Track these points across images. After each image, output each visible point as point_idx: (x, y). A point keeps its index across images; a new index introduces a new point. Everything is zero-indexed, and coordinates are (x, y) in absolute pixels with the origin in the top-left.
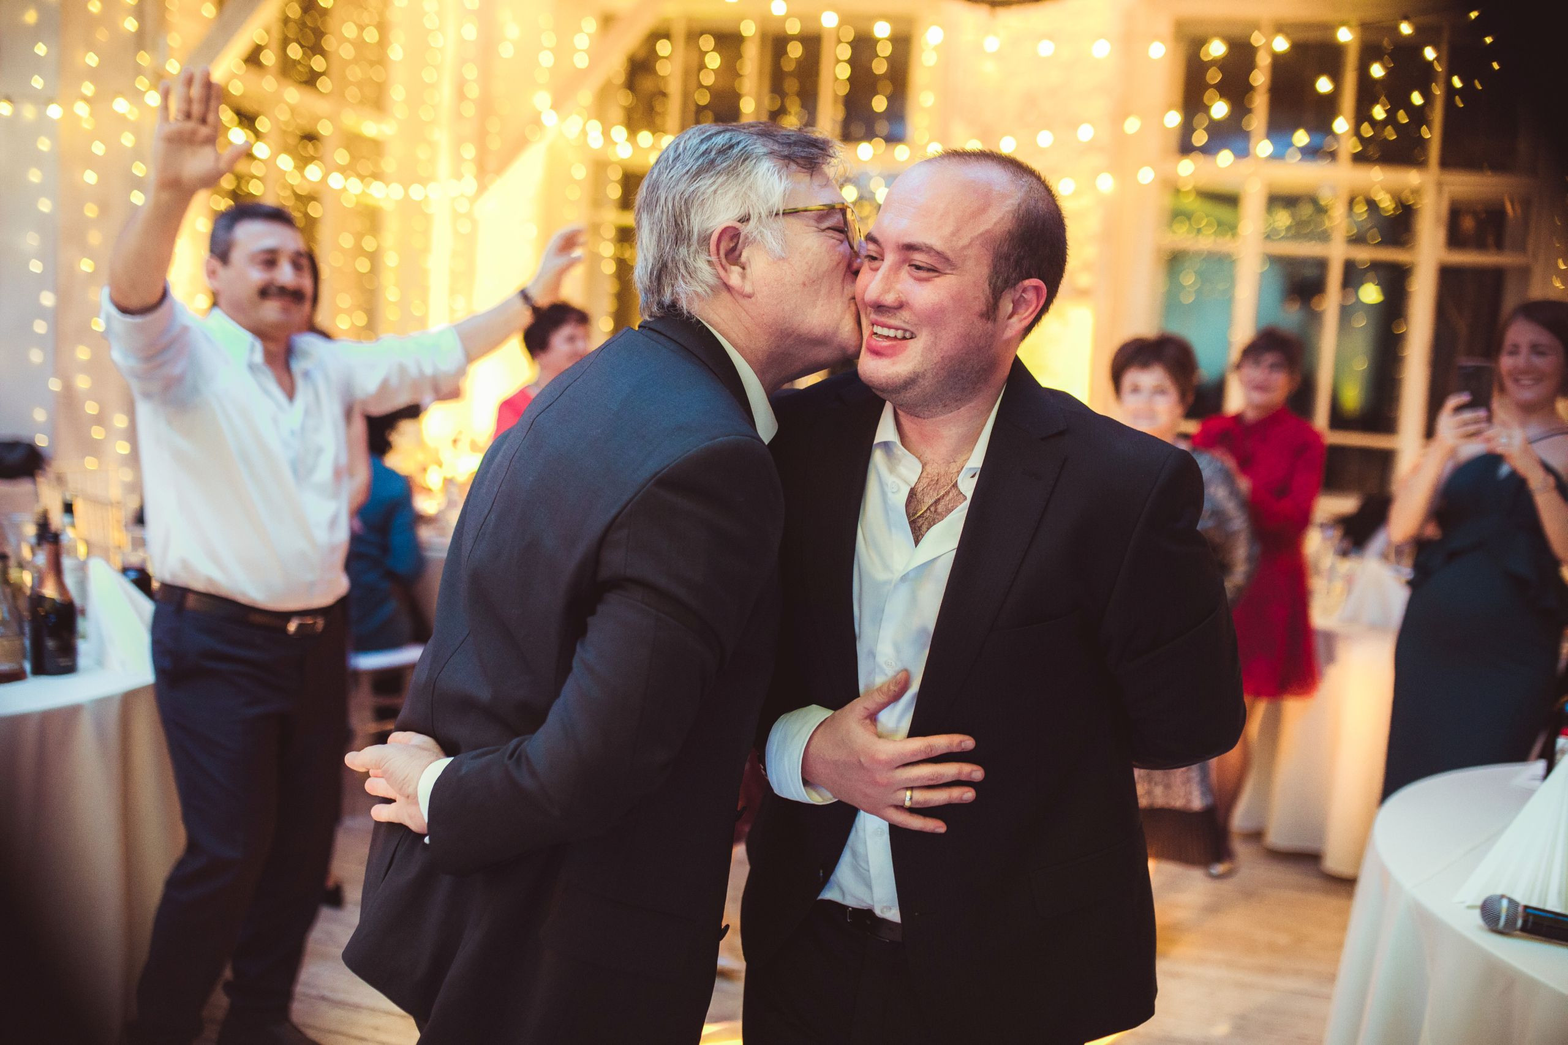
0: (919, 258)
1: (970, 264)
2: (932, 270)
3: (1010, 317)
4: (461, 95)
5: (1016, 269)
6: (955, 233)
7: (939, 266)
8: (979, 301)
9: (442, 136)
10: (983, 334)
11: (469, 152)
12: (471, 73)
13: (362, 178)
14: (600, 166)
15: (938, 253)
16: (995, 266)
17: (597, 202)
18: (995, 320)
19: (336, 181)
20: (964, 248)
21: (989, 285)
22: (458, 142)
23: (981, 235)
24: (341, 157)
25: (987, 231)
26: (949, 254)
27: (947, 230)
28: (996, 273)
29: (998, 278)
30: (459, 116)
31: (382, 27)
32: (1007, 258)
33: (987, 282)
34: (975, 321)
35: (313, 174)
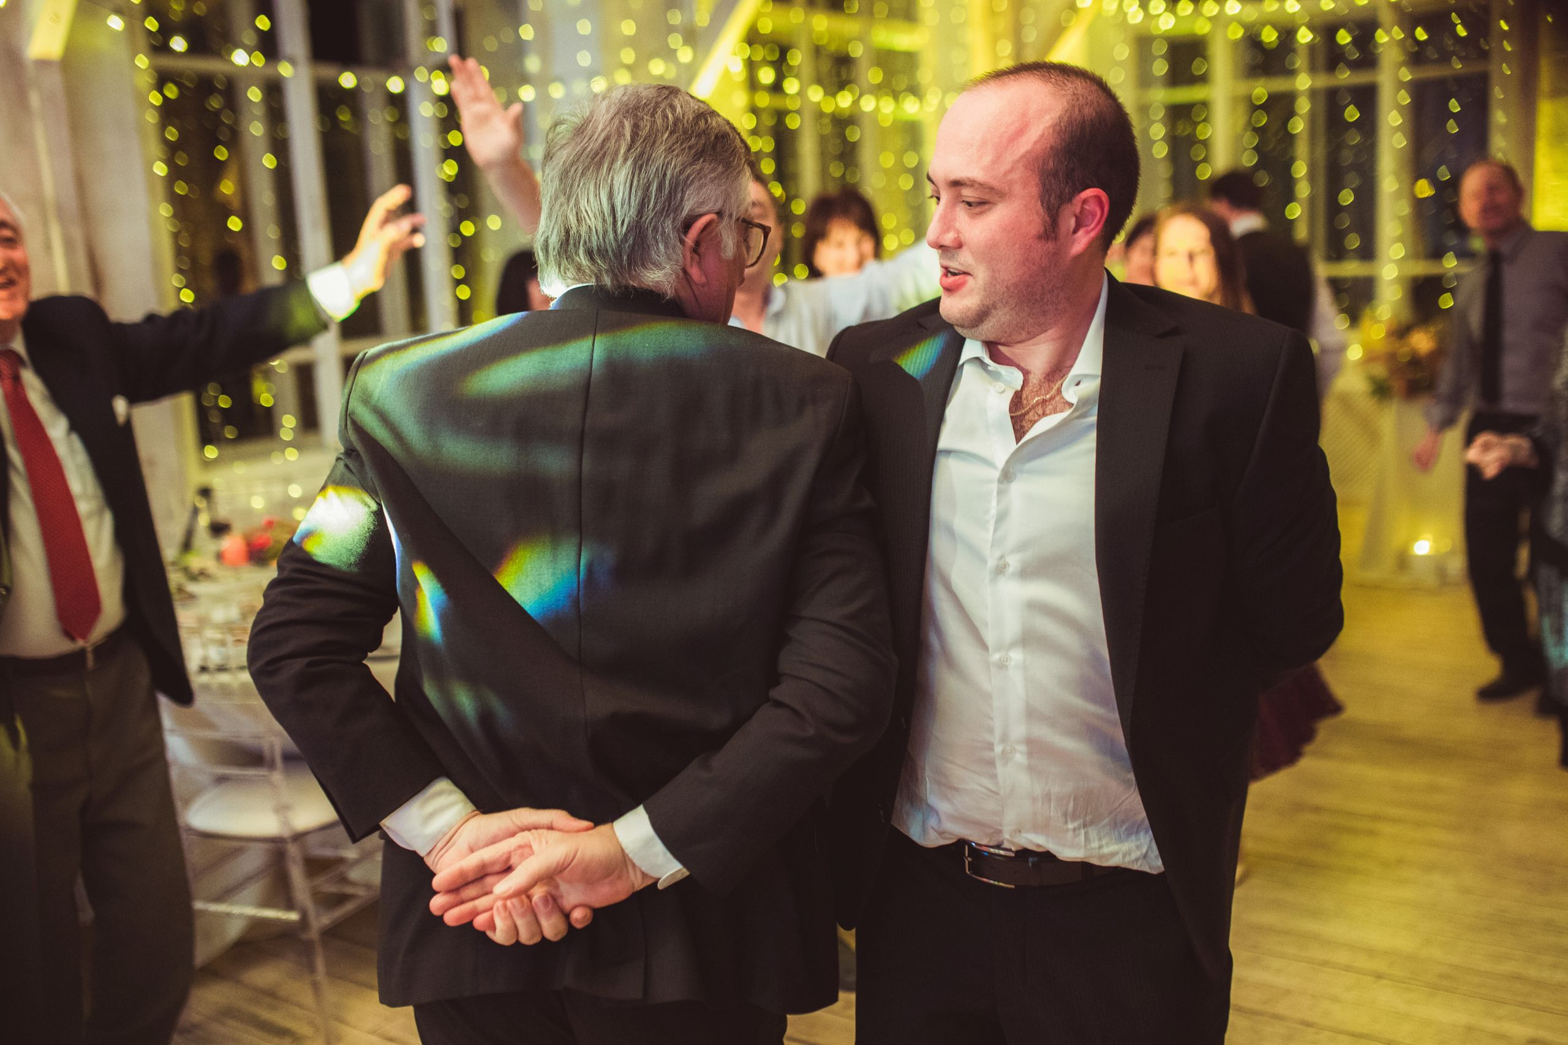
0: (968, 193)
1: (1017, 189)
2: (982, 203)
3: (1075, 231)
5: (1067, 183)
6: (997, 159)
7: (987, 197)
8: (1034, 222)
9: (976, 35)
10: (1043, 255)
13: (896, 95)
14: (1143, 42)
15: (981, 185)
16: (1044, 185)
18: (1056, 238)
19: (868, 104)
20: (1006, 173)
21: (1042, 205)
23: (1023, 156)
24: (875, 76)
25: (1027, 152)
26: (994, 183)
27: (987, 159)
28: (1047, 191)
29: (1050, 196)
32: (1055, 174)
33: (1040, 203)
34: (1033, 244)
35: (845, 100)
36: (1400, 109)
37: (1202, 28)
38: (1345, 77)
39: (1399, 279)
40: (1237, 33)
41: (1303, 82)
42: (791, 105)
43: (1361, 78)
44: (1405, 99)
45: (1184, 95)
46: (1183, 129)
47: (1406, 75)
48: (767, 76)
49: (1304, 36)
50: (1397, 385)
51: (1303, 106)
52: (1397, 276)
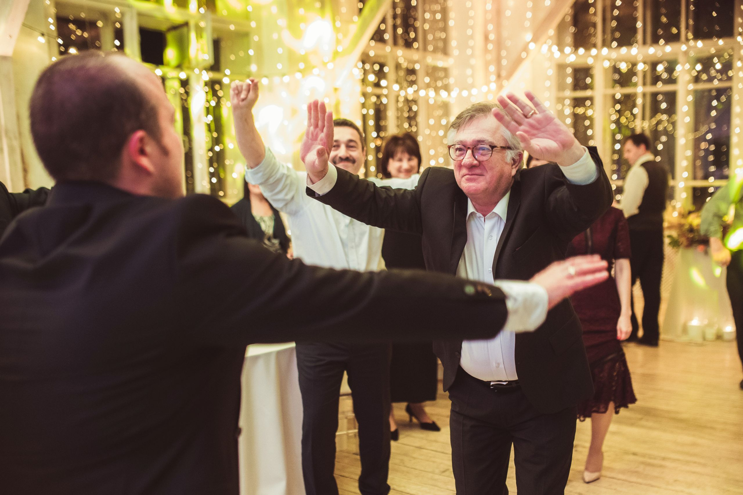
4: (486, 38)
9: (477, 62)
11: (492, 68)
12: (490, 27)
13: (437, 90)
14: (561, 67)
17: (561, 87)
19: (422, 93)
22: (487, 64)
24: (426, 80)
30: (486, 51)
31: (444, 11)
35: (410, 91)
36: (688, 103)
37: (590, 61)
38: (660, 87)
39: (686, 189)
40: (607, 64)
41: (640, 89)
42: (385, 92)
43: (669, 88)
44: (690, 98)
45: (580, 94)
46: (580, 111)
47: (691, 87)
48: (372, 78)
49: (640, 67)
50: (683, 240)
51: (639, 101)
52: (684, 186)
